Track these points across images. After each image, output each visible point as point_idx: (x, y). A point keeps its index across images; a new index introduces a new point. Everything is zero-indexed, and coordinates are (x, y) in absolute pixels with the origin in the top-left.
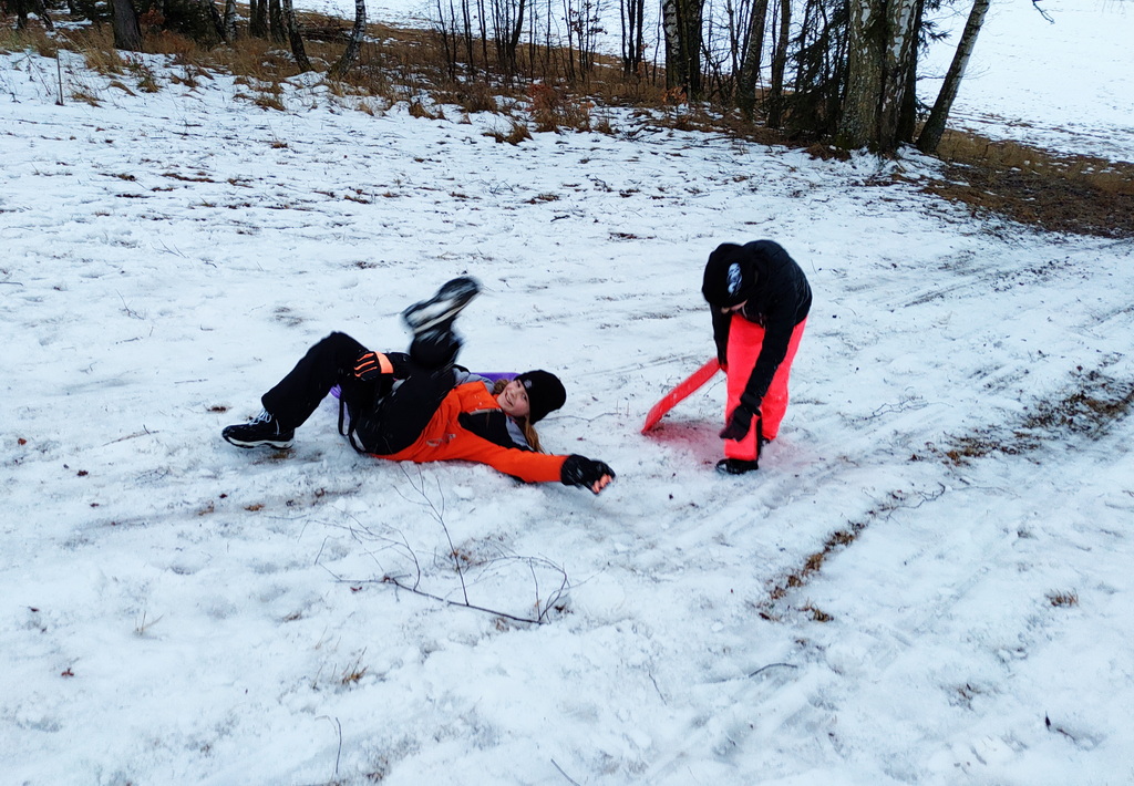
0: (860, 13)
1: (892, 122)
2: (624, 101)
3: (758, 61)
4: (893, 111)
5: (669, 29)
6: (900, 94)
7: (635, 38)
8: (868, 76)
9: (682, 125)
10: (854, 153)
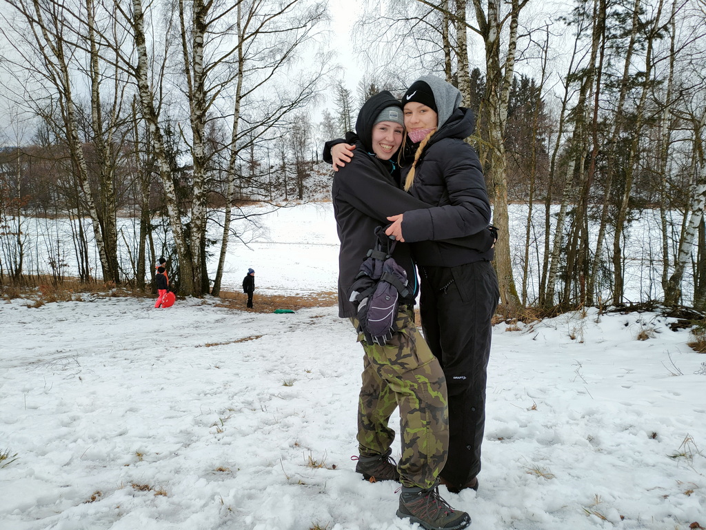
0: (180, 249)
1: (199, 286)
2: (85, 290)
3: (144, 270)
4: (199, 281)
5: (103, 260)
6: (200, 275)
7: (85, 266)
8: (187, 270)
9: (114, 295)
10: (187, 297)
